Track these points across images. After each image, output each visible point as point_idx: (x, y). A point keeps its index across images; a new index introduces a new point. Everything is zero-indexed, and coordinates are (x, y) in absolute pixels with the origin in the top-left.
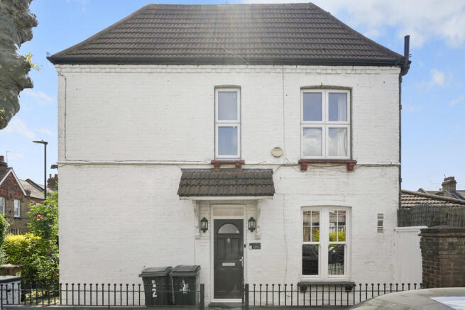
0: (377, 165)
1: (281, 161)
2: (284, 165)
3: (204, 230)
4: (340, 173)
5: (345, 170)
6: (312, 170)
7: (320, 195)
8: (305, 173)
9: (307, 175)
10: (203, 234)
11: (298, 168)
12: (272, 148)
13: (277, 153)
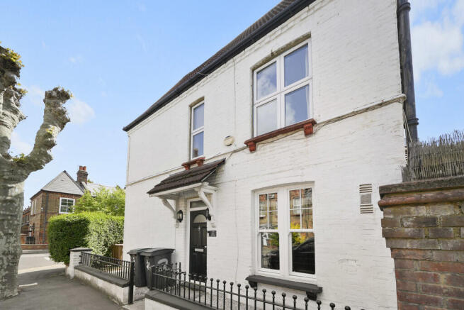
0: (354, 114)
1: (233, 148)
2: (235, 151)
3: (180, 220)
4: (295, 142)
5: (303, 136)
6: (262, 148)
7: (271, 173)
8: (255, 153)
9: (257, 155)
10: (180, 224)
11: (247, 150)
12: (224, 138)
13: (229, 142)
